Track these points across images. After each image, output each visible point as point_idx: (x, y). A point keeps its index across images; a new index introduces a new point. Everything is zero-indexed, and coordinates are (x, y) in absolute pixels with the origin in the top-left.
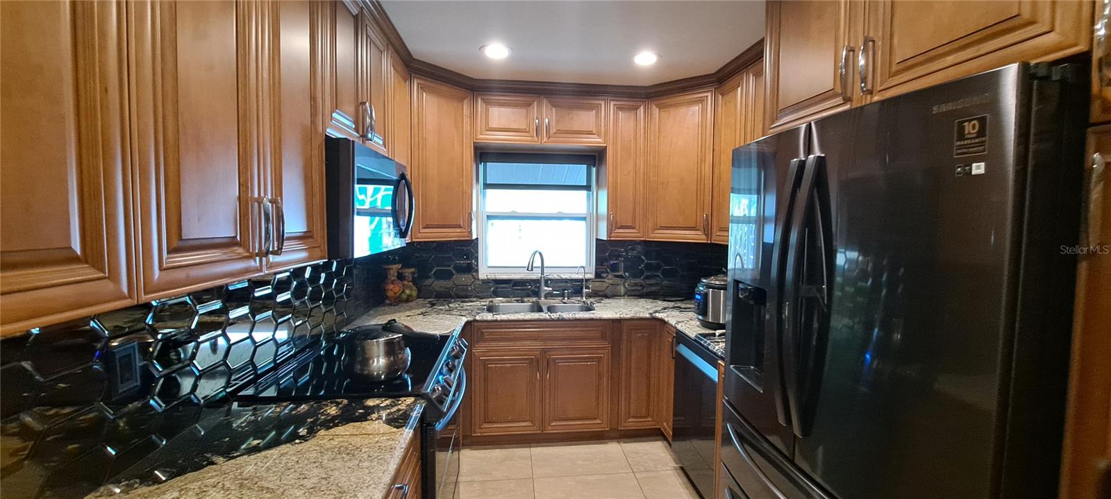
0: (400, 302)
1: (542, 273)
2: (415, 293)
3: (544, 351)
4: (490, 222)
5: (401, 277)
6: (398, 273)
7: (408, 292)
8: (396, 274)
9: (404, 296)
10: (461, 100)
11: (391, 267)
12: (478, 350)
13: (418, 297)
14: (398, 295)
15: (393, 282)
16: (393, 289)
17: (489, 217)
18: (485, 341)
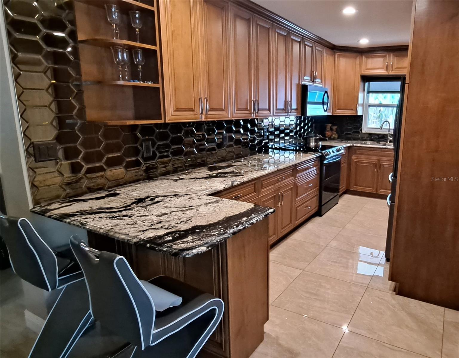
0: (331, 139)
1: (389, 131)
2: (336, 136)
3: (379, 161)
4: (370, 108)
5: (331, 129)
6: (330, 127)
7: (334, 136)
8: (329, 128)
9: (332, 137)
10: (356, 58)
11: (328, 125)
12: (354, 157)
13: (338, 138)
14: (329, 136)
15: (328, 131)
16: (328, 133)
17: (370, 106)
18: (357, 154)
